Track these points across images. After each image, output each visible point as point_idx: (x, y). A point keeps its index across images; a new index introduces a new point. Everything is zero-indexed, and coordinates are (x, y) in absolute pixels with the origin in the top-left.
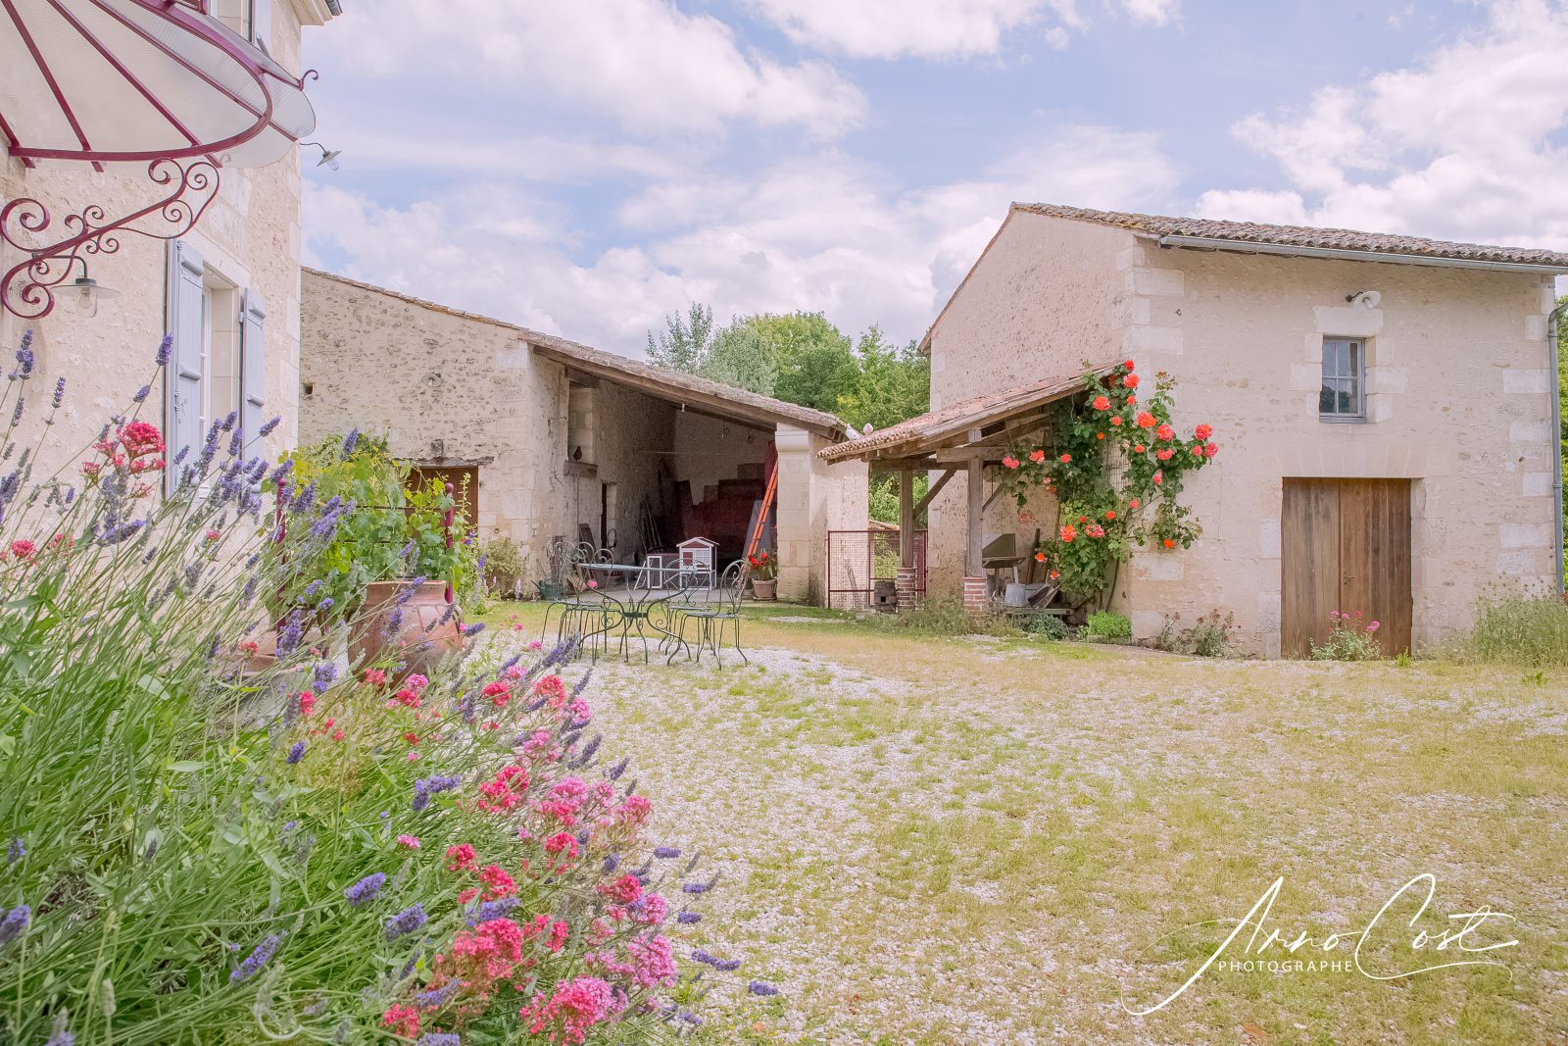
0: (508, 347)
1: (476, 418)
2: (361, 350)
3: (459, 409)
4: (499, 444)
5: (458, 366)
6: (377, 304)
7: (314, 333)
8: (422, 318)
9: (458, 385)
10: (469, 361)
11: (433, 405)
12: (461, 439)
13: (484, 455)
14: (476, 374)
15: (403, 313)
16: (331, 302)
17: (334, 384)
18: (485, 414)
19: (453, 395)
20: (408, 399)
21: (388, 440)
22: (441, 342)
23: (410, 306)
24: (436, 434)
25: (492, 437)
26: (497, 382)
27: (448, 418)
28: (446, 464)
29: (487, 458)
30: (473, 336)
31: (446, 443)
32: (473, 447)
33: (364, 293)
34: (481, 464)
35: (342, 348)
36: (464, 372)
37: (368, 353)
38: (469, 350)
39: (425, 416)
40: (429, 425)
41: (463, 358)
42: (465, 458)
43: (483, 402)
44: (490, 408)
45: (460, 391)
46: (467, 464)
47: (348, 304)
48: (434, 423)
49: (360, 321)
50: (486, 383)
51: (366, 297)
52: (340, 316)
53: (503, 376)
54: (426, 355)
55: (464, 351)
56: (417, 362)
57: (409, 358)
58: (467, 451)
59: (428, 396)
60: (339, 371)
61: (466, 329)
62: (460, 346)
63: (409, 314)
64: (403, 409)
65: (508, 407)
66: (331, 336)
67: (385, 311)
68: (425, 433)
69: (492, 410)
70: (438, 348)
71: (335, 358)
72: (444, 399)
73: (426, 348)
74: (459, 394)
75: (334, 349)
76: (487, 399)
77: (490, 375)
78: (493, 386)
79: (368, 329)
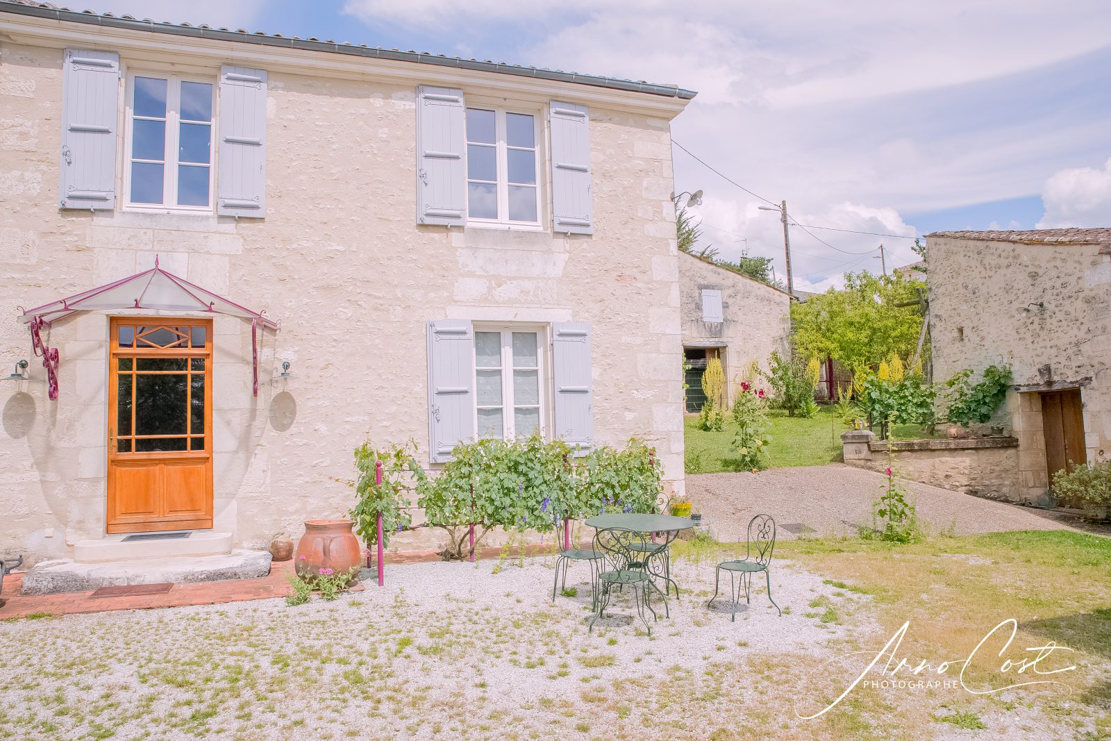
0: (1094, 263)
1: (1074, 340)
2: (988, 293)
3: (1060, 334)
4: (1095, 362)
5: (1055, 292)
6: (994, 251)
7: (960, 286)
8: (1025, 253)
9: (1057, 310)
10: (1064, 285)
11: (1041, 333)
12: (1064, 362)
13: (1083, 376)
14: (1070, 297)
15: (1012, 254)
16: (967, 258)
17: (975, 325)
18: (1082, 334)
19: (1054, 321)
20: (1023, 330)
21: (1012, 369)
22: (1041, 272)
23: (1016, 246)
24: (1044, 360)
25: (1089, 357)
26: (1088, 302)
27: (1052, 343)
28: (1056, 387)
29: (1087, 379)
30: (1064, 260)
31: (1053, 367)
32: (1074, 369)
33: (985, 244)
34: (1082, 385)
35: (977, 295)
36: (1060, 297)
37: (993, 295)
38: (1062, 275)
39: (1036, 344)
40: (1039, 351)
41: (1058, 284)
42: (1068, 381)
43: (1078, 323)
44: (1084, 328)
45: (1060, 316)
46: (1071, 386)
47: (976, 256)
48: (1043, 350)
49: (985, 268)
50: (1080, 304)
51: (987, 247)
52: (974, 268)
53: (1093, 294)
54: (1031, 287)
55: (1058, 277)
56: (1025, 295)
57: (1020, 294)
58: (1069, 373)
59: (1036, 326)
60: (977, 314)
61: (1057, 255)
62: (1054, 273)
63: (1016, 252)
64: (1020, 339)
65: (1099, 325)
66: (970, 286)
67: (1000, 256)
68: (1037, 360)
69: (1086, 330)
70: (1039, 279)
71: (974, 303)
72: (1048, 326)
73: (1030, 281)
74: (1058, 318)
75: (972, 296)
76: (1081, 320)
77: (1081, 295)
78: (1085, 306)
79: (990, 274)
